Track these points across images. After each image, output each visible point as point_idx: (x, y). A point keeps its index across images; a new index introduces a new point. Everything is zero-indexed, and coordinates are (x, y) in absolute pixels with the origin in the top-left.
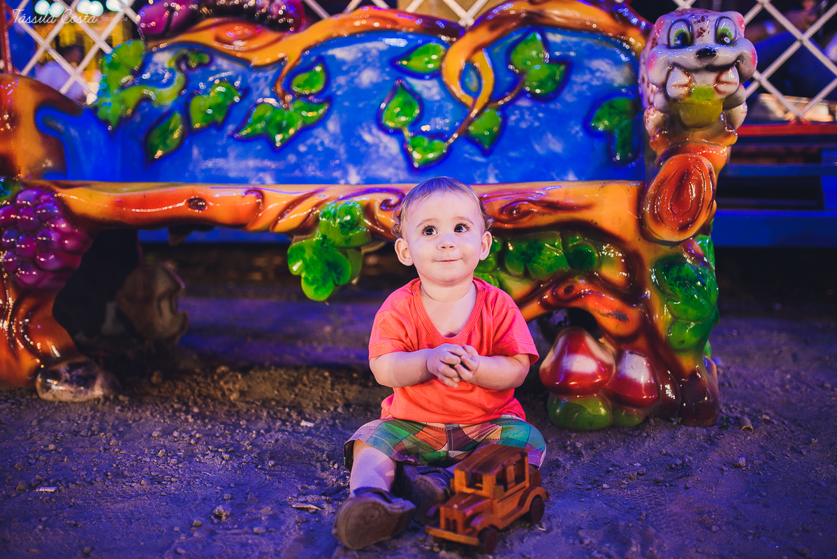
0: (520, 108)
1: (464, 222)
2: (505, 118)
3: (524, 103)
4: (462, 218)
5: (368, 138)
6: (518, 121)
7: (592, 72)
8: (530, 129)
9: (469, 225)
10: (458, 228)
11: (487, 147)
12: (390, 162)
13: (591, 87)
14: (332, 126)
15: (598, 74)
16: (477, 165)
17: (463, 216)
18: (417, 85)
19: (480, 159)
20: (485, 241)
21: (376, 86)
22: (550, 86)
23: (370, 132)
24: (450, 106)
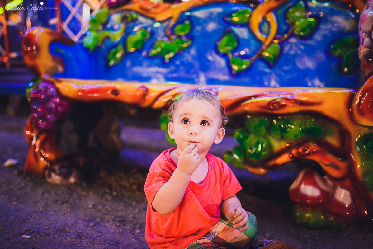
0: (291, 43)
1: (207, 120)
2: (282, 49)
3: (293, 40)
4: (206, 117)
5: (210, 58)
6: (289, 50)
7: (332, 23)
8: (296, 55)
9: (209, 122)
10: (203, 123)
11: (272, 63)
12: (221, 70)
13: (331, 32)
14: (193, 52)
15: (336, 24)
16: (266, 74)
17: (207, 116)
18: (237, 30)
19: (267, 70)
20: (221, 133)
21: (215, 31)
22: (308, 31)
23: (211, 55)
24: (253, 42)
